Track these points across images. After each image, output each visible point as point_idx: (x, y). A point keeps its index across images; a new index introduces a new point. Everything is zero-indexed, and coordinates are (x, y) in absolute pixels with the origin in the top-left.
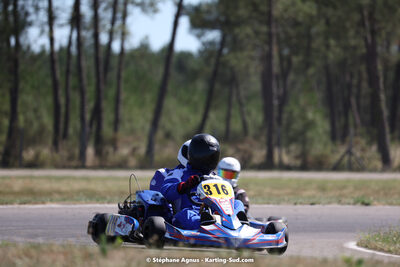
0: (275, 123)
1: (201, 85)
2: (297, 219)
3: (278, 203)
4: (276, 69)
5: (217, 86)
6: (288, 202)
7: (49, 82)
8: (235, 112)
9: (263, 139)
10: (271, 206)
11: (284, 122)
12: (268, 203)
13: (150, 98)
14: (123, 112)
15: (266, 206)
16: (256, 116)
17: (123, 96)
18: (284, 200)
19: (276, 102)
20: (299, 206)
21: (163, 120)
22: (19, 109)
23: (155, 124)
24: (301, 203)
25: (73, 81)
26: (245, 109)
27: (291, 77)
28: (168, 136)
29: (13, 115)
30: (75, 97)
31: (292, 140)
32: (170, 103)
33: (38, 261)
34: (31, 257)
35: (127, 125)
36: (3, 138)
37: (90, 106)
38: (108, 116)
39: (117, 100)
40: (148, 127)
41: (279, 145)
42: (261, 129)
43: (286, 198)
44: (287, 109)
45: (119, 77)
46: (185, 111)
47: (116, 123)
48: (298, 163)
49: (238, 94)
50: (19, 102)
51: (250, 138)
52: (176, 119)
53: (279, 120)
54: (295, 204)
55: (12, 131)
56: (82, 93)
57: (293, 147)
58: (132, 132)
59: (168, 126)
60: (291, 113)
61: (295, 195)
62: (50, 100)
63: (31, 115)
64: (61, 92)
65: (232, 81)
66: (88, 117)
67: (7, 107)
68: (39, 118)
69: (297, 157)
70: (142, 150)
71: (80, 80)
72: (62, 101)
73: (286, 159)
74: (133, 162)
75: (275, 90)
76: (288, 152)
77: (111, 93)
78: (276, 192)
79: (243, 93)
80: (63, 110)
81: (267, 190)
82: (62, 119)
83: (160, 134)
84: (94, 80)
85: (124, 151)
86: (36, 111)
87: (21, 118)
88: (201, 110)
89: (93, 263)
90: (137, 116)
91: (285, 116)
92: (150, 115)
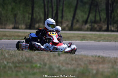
0: (110, 18)
1: (87, 6)
2: (116, 46)
3: (110, 42)
4: (110, 2)
5: (92, 7)
6: (113, 41)
7: (43, 5)
8: (98, 14)
9: (106, 22)
10: (108, 42)
11: (112, 18)
12: (107, 42)
13: (72, 10)
14: (64, 14)
15: (106, 42)
16: (104, 16)
17: (64, 9)
18: (112, 41)
19: (110, 12)
20: (116, 43)
21: (76, 17)
22: (34, 12)
23: (74, 17)
24: (117, 42)
25: (50, 5)
26: (100, 14)
27: (115, 4)
28: (77, 21)
29: (32, 14)
30: (50, 9)
31: (114, 23)
32: (78, 11)
33: (40, 57)
34: (38, 56)
35: (65, 18)
36: (29, 21)
37: (55, 12)
38: (60, 15)
39: (62, 11)
40: (71, 18)
41: (111, 24)
42: (105, 19)
43: (113, 40)
44: (113, 14)
45: (63, 3)
46: (83, 14)
47: (62, 17)
48: (116, 30)
49: (99, 9)
50: (34, 11)
51: (102, 22)
52: (80, 16)
53: (111, 17)
54: (115, 42)
55: (32, 19)
56: (52, 8)
57: (115, 25)
58: (67, 20)
59: (78, 18)
60: (114, 15)
61: (115, 39)
62: (43, 10)
63: (37, 14)
64: (46, 8)
65: (97, 5)
66: (54, 15)
67: (30, 12)
68: (40, 15)
69: (116, 28)
70: (70, 25)
71: (52, 4)
72: (46, 10)
73: (113, 29)
74: (67, 28)
75: (110, 8)
76: (113, 27)
77: (61, 8)
78: (109, 38)
79: (100, 9)
80: (47, 13)
81: (107, 38)
82: (46, 16)
83: (75, 21)
84: (56, 4)
85: (65, 25)
86: (39, 13)
87: (34, 15)
88: (87, 13)
89: (56, 58)
90: (69, 15)
91: (112, 16)
92: (72, 15)
